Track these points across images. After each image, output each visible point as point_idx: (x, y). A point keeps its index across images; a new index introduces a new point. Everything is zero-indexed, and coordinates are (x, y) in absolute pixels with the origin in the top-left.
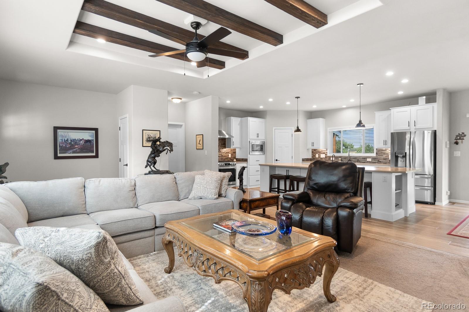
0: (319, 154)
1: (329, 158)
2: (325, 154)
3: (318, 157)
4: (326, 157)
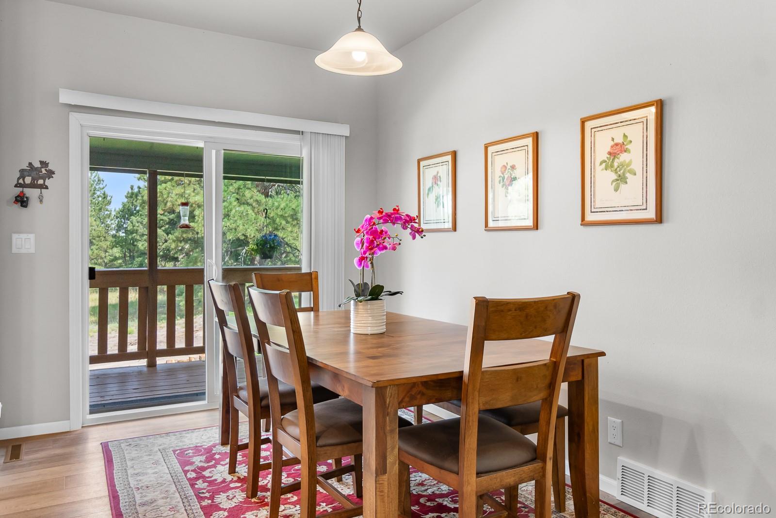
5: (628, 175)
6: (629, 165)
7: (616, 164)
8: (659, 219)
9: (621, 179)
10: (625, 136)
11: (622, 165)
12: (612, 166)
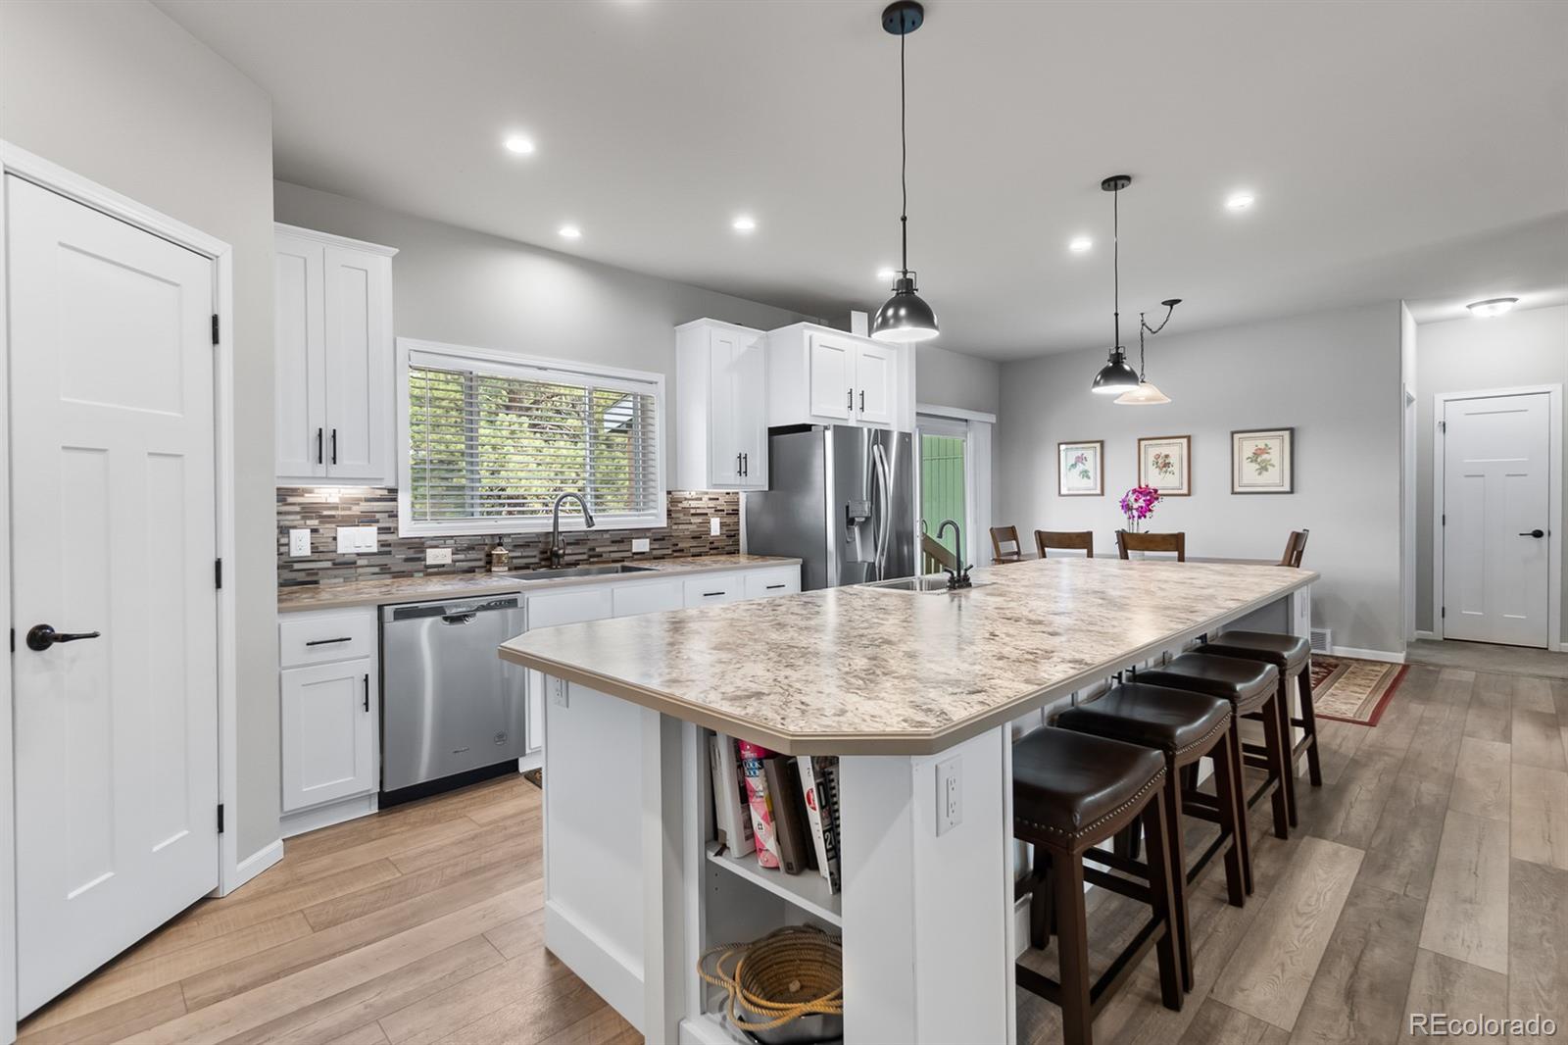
0: (314, 531)
1: (411, 554)
2: (374, 529)
3: (306, 552)
4: (383, 544)
5: (1269, 467)
6: (1270, 460)
7: (1259, 460)
8: (1292, 492)
9: (1264, 469)
10: (1266, 445)
11: (1264, 461)
12: (1256, 461)
